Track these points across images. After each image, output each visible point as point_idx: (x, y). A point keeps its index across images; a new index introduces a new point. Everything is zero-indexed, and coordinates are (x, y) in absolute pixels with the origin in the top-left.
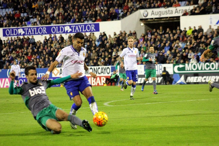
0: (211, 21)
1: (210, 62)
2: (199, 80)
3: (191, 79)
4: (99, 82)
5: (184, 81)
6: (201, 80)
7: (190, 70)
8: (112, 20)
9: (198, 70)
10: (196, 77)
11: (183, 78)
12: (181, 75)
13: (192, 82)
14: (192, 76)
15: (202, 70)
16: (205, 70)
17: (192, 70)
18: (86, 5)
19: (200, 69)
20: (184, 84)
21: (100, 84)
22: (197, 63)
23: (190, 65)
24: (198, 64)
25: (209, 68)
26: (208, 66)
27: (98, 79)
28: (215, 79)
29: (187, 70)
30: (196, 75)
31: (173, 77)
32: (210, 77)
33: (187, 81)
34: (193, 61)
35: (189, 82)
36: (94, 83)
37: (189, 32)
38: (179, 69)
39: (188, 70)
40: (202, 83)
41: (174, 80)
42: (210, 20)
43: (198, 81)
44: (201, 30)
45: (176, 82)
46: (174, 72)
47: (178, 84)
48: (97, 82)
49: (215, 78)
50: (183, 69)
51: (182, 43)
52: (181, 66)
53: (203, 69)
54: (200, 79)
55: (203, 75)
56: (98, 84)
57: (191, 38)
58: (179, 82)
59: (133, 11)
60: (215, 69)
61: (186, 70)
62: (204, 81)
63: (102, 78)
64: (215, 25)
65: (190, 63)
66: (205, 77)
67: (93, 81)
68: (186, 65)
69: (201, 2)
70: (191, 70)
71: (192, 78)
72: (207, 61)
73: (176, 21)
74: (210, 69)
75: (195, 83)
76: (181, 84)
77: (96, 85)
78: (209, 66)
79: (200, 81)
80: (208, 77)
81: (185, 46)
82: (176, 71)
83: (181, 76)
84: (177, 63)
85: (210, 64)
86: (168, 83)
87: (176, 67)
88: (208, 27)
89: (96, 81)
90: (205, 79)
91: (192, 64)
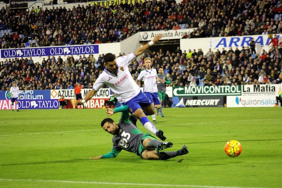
0: (211, 44)
1: (210, 85)
2: (198, 104)
3: (191, 102)
4: (98, 105)
5: (183, 104)
6: (200, 103)
7: (189, 93)
8: (112, 42)
9: (197, 93)
10: (196, 100)
11: (182, 101)
12: (180, 98)
13: (191, 105)
14: (192, 99)
15: (201, 93)
16: (204, 93)
17: (192, 93)
18: (85, 27)
19: (199, 92)
20: (183, 107)
21: (99, 107)
22: (196, 87)
23: (189, 88)
24: (197, 87)
25: (208, 91)
26: (207, 90)
27: (97, 101)
28: (214, 103)
29: (187, 93)
30: (195, 98)
31: (173, 100)
32: (209, 100)
33: (186, 104)
34: (193, 85)
35: (189, 105)
36: (92, 105)
37: (189, 55)
38: (178, 92)
39: (188, 93)
40: (201, 106)
41: (173, 103)
42: (210, 43)
43: (197, 105)
44: (201, 53)
45: (175, 105)
46: (174, 95)
47: (177, 107)
48: (96, 105)
49: (214, 102)
50: (183, 92)
51: (181, 66)
52: (180, 89)
53: (203, 92)
54: (199, 102)
55: (202, 98)
56: (97, 106)
57: (191, 61)
58: (178, 105)
59: (133, 33)
60: (214, 93)
61: (185, 93)
62: (203, 104)
63: (101, 101)
64: (214, 49)
65: (190, 86)
66: (204, 100)
67: (91, 104)
68: (186, 88)
69: (201, 25)
70: (190, 93)
71: (192, 101)
72: (206, 85)
73: (176, 43)
74: (209, 93)
75: (194, 106)
76: (180, 107)
77: (95, 107)
78: (209, 89)
79: (199, 105)
80: (207, 100)
81: (185, 69)
82: (176, 94)
83: (180, 100)
84: (177, 86)
85: (209, 87)
86: (167, 106)
88: (208, 50)
89: (95, 103)
90: (204, 102)
91: (191, 87)
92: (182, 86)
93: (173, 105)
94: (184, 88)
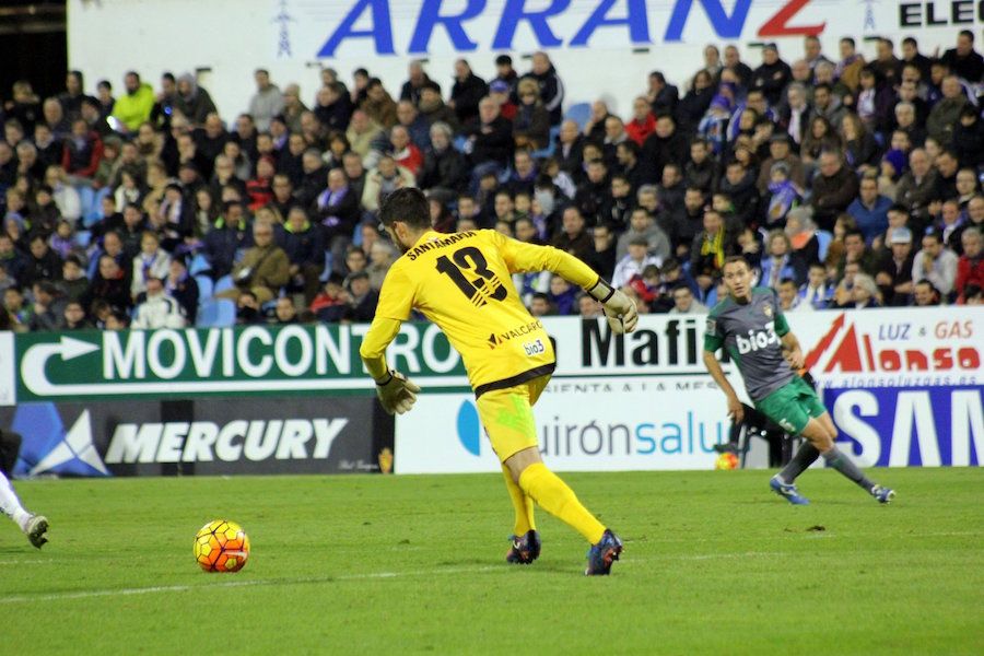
0: (284, 34)
2: (198, 450)
3: (144, 442)
5: (90, 457)
6: (213, 447)
7: (132, 379)
9: (189, 373)
11: (82, 432)
12: (68, 410)
13: (147, 458)
14: (153, 420)
15: (217, 373)
16: (240, 375)
17: (151, 377)
19: (203, 366)
20: (93, 474)
22: (182, 333)
23: (136, 338)
24: (192, 334)
25: (266, 363)
26: (257, 351)
28: (311, 444)
29: (117, 379)
30: (177, 410)
31: (18, 427)
32: (275, 425)
33: (114, 456)
35: (130, 459)
38: (57, 369)
39: (124, 373)
40: (217, 467)
41: (24, 449)
42: (277, 27)
43: (189, 457)
45: (32, 462)
46: (22, 391)
47: (47, 472)
49: (306, 435)
50: (89, 368)
51: (78, 187)
52: (71, 348)
53: (228, 370)
54: (203, 440)
55: (224, 409)
57: (147, 149)
58: (56, 458)
60: (311, 373)
61: (108, 373)
62: (229, 454)
64: (309, 65)
65: (135, 324)
66: (237, 427)
68: (111, 339)
70: (140, 373)
71: (152, 430)
73: (38, 27)
74: (275, 373)
75: (168, 469)
76: (67, 472)
78: (270, 350)
79: (206, 456)
80: (258, 426)
81: (102, 211)
82: (38, 384)
83: (68, 423)
87: (38, 355)
90: (238, 440)
91: (149, 334)
92: (80, 324)
93: (20, 464)
94: (99, 341)
